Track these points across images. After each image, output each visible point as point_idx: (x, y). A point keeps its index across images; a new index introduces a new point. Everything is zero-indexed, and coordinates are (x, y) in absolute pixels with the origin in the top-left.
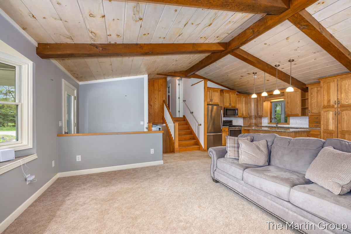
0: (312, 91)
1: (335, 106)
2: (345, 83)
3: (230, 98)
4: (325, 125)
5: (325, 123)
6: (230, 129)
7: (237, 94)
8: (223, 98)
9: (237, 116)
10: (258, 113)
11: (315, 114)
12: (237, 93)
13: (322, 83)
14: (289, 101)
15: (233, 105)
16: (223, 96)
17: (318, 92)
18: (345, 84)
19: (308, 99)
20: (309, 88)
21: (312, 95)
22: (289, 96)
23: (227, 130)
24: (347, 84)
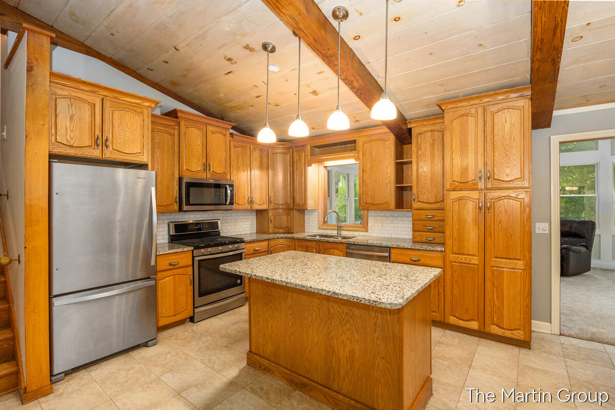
0: (419, 141)
1: (479, 184)
2: (504, 119)
3: (206, 145)
4: (454, 241)
5: (455, 235)
6: (197, 259)
7: (231, 134)
8: (176, 140)
9: (229, 207)
10: (294, 198)
11: (425, 206)
12: (231, 131)
13: (448, 116)
14: (369, 166)
15: (217, 168)
16: (176, 135)
17: (434, 144)
18: (504, 121)
19: (410, 163)
20: (414, 132)
21: (420, 152)
22: (367, 152)
23: (186, 260)
24: (508, 120)
